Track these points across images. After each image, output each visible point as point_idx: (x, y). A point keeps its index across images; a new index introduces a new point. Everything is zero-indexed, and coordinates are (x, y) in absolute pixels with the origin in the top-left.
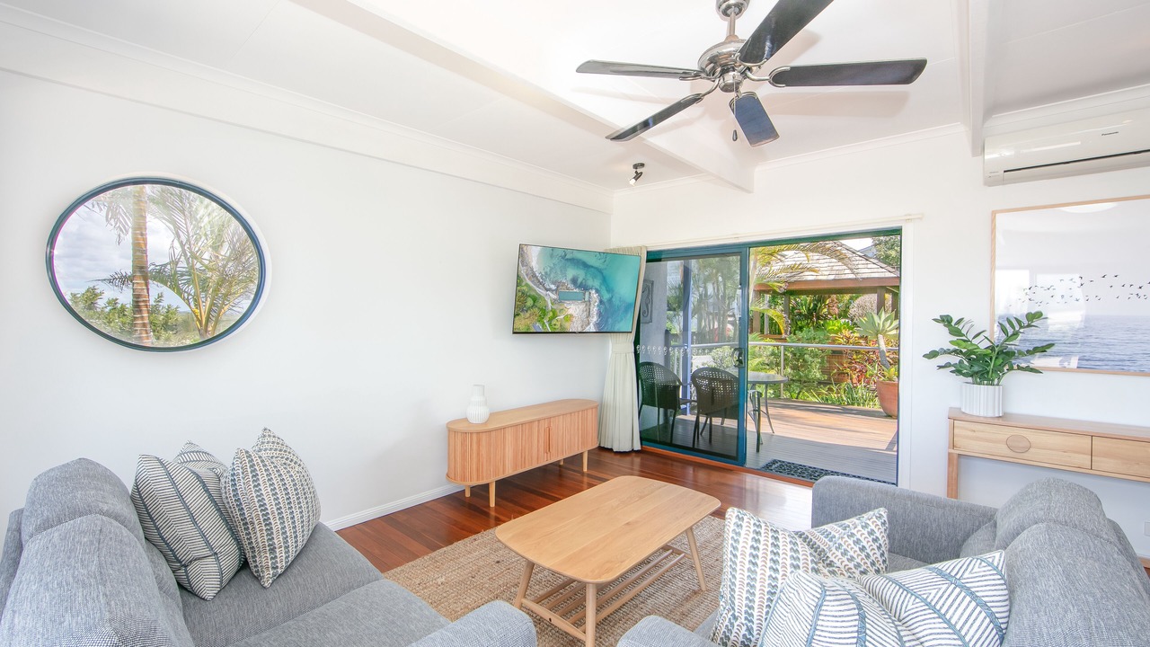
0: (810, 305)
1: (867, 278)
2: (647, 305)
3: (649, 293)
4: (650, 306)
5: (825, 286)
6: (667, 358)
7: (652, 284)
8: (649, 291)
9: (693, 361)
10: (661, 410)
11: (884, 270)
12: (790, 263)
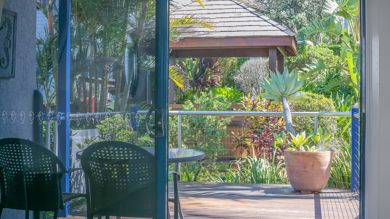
0: (196, 70)
1: (261, 36)
2: (6, 50)
3: (9, 31)
4: (10, 51)
5: (218, 44)
6: (37, 128)
7: (15, 17)
8: (10, 27)
9: (73, 138)
10: (31, 213)
11: (275, 28)
12: (180, 17)
